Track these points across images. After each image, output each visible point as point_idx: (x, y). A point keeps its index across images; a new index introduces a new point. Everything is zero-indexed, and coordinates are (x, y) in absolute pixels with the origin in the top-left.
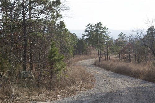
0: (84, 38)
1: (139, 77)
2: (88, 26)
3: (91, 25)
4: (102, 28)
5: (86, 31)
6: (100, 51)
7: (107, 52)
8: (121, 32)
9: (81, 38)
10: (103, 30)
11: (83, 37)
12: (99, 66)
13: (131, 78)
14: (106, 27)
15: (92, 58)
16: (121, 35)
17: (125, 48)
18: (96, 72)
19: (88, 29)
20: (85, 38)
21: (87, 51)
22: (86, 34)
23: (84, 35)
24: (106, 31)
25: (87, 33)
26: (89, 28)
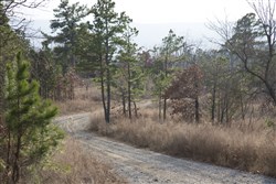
0: (49, 46)
1: (251, 169)
2: (63, 10)
3: (70, 4)
4: (114, 16)
5: (55, 25)
6: (108, 90)
7: (130, 92)
8: (171, 31)
9: (41, 46)
10: (116, 24)
11: (45, 44)
12: (109, 135)
13: (228, 171)
14: (126, 14)
15: (77, 110)
16: (170, 39)
17: (182, 79)
18: (110, 154)
19: (62, 19)
20: (52, 46)
21: (59, 89)
22: (55, 35)
23: (50, 39)
24: (125, 27)
25: (59, 30)
26: (65, 14)
